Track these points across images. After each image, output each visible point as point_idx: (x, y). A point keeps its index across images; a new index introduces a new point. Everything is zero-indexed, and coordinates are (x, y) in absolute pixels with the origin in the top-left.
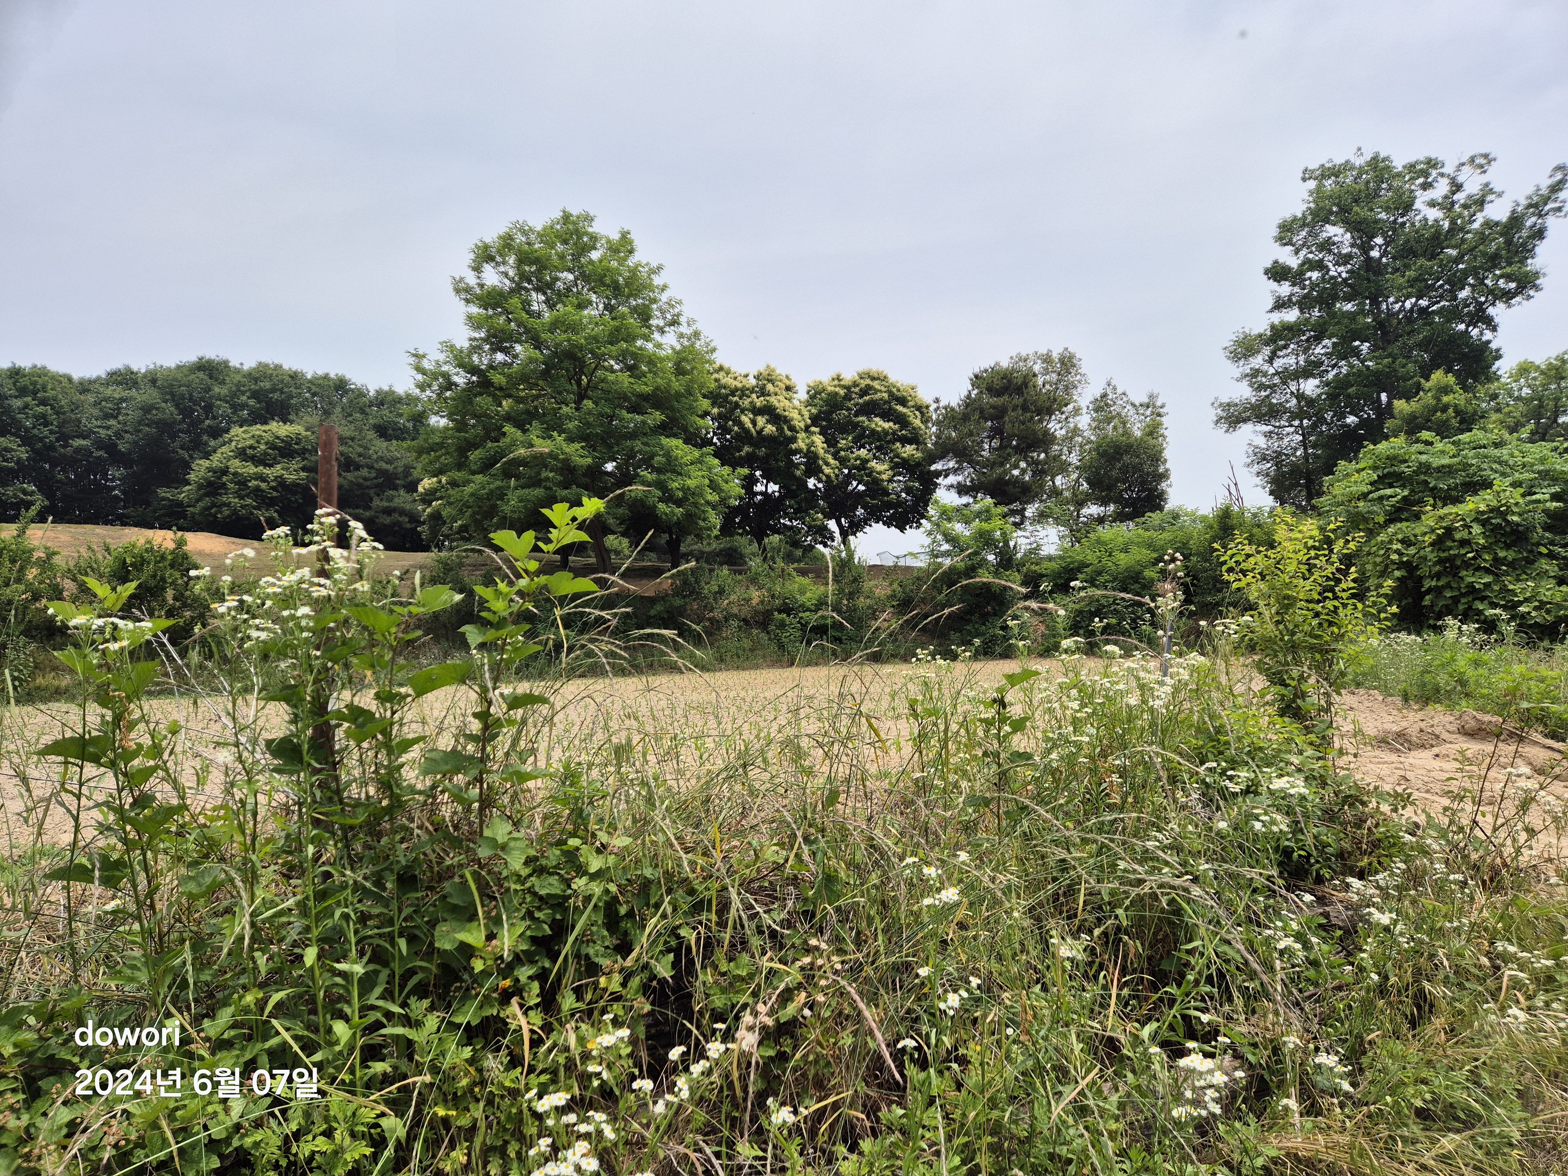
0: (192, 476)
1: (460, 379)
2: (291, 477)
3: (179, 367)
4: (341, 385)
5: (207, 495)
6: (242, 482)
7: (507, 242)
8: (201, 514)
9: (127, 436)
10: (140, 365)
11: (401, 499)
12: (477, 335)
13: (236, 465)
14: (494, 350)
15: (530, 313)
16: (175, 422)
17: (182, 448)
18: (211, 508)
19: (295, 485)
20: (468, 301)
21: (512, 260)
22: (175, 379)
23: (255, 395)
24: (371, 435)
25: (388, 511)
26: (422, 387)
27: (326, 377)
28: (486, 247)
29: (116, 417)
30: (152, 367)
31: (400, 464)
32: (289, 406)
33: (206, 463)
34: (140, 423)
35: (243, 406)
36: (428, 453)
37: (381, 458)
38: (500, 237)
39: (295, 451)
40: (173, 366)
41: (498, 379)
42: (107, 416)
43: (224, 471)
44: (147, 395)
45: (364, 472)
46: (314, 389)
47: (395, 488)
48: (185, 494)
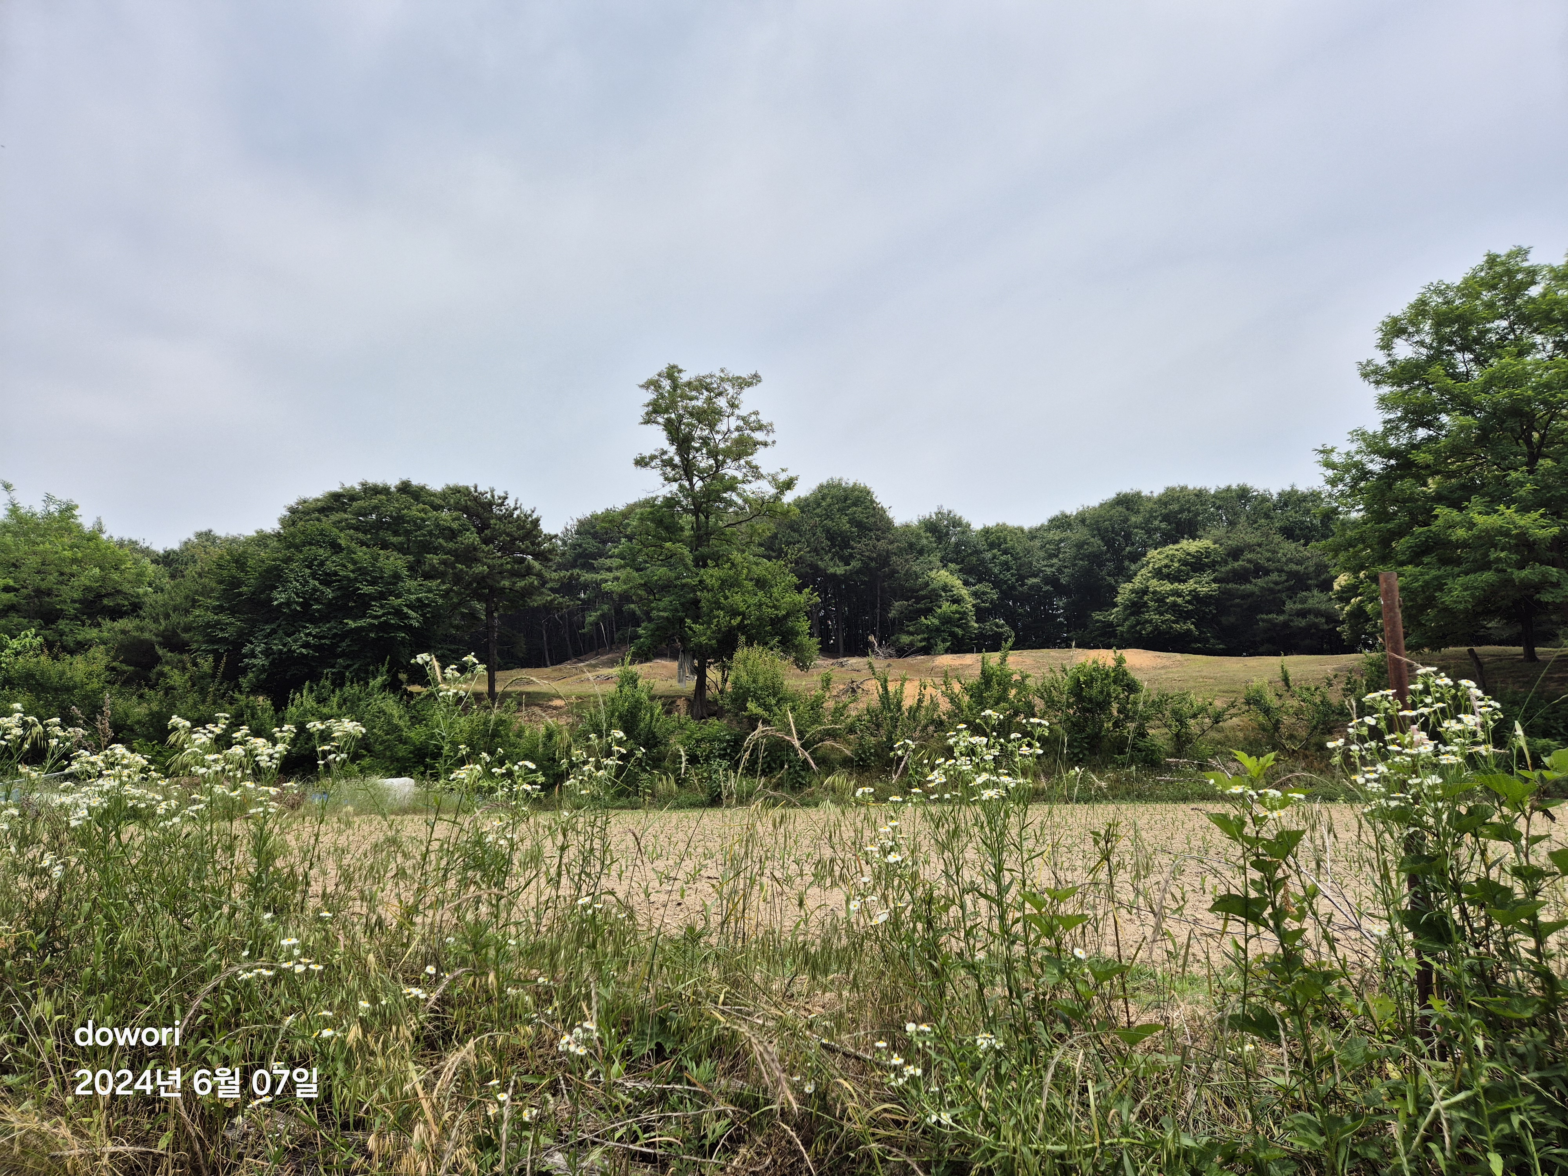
0: (1119, 599)
1: (1376, 465)
2: (1203, 590)
3: (1101, 505)
4: (1243, 494)
5: (1132, 614)
6: (1160, 599)
7: (1420, 309)
8: (1128, 632)
9: (1066, 570)
10: (1072, 509)
11: (1315, 599)
12: (1392, 416)
13: (1154, 584)
14: (1413, 427)
15: (1455, 377)
16: (1102, 553)
17: (1109, 575)
18: (1136, 625)
19: (1208, 597)
20: (1377, 383)
21: (1427, 326)
22: (1100, 516)
23: (1166, 518)
24: (1278, 538)
25: (1302, 614)
26: (1333, 482)
27: (1228, 489)
28: (1395, 321)
29: (1057, 556)
30: (1081, 509)
31: (1311, 563)
32: (1197, 522)
33: (1129, 586)
34: (1075, 558)
35: (1157, 529)
36: (1346, 550)
37: (1290, 560)
38: (1412, 306)
39: (1206, 565)
40: (1097, 505)
41: (1422, 457)
42: (1051, 556)
43: (1145, 591)
44: (1080, 534)
45: (1274, 576)
46: (1218, 503)
47: (1308, 588)
48: (1114, 614)
